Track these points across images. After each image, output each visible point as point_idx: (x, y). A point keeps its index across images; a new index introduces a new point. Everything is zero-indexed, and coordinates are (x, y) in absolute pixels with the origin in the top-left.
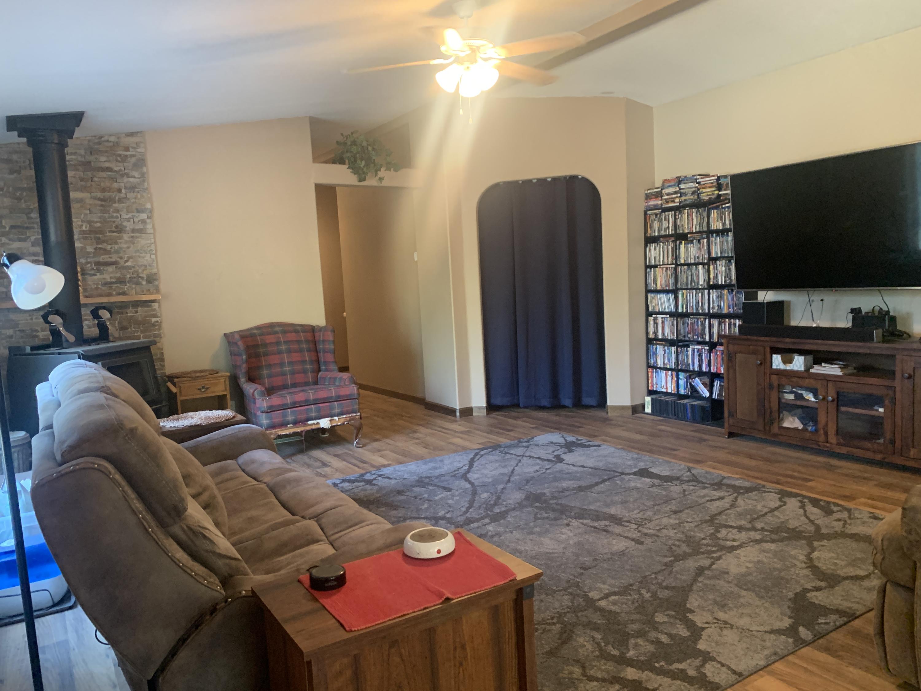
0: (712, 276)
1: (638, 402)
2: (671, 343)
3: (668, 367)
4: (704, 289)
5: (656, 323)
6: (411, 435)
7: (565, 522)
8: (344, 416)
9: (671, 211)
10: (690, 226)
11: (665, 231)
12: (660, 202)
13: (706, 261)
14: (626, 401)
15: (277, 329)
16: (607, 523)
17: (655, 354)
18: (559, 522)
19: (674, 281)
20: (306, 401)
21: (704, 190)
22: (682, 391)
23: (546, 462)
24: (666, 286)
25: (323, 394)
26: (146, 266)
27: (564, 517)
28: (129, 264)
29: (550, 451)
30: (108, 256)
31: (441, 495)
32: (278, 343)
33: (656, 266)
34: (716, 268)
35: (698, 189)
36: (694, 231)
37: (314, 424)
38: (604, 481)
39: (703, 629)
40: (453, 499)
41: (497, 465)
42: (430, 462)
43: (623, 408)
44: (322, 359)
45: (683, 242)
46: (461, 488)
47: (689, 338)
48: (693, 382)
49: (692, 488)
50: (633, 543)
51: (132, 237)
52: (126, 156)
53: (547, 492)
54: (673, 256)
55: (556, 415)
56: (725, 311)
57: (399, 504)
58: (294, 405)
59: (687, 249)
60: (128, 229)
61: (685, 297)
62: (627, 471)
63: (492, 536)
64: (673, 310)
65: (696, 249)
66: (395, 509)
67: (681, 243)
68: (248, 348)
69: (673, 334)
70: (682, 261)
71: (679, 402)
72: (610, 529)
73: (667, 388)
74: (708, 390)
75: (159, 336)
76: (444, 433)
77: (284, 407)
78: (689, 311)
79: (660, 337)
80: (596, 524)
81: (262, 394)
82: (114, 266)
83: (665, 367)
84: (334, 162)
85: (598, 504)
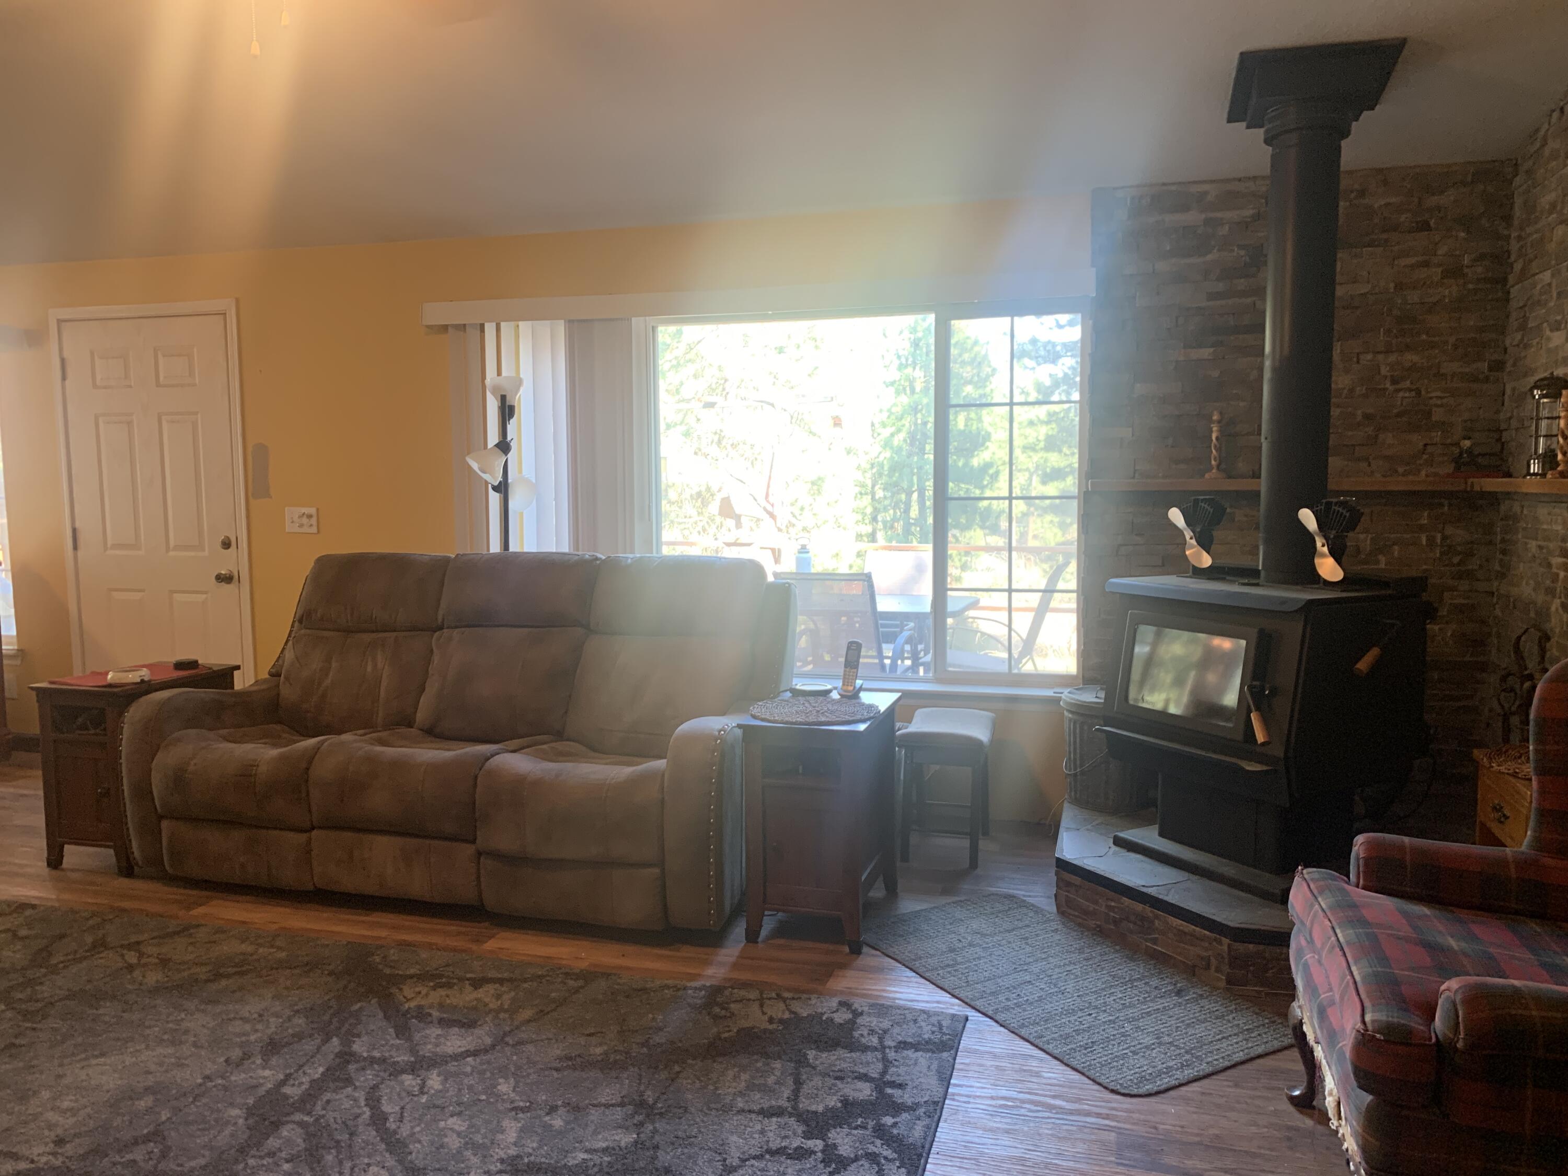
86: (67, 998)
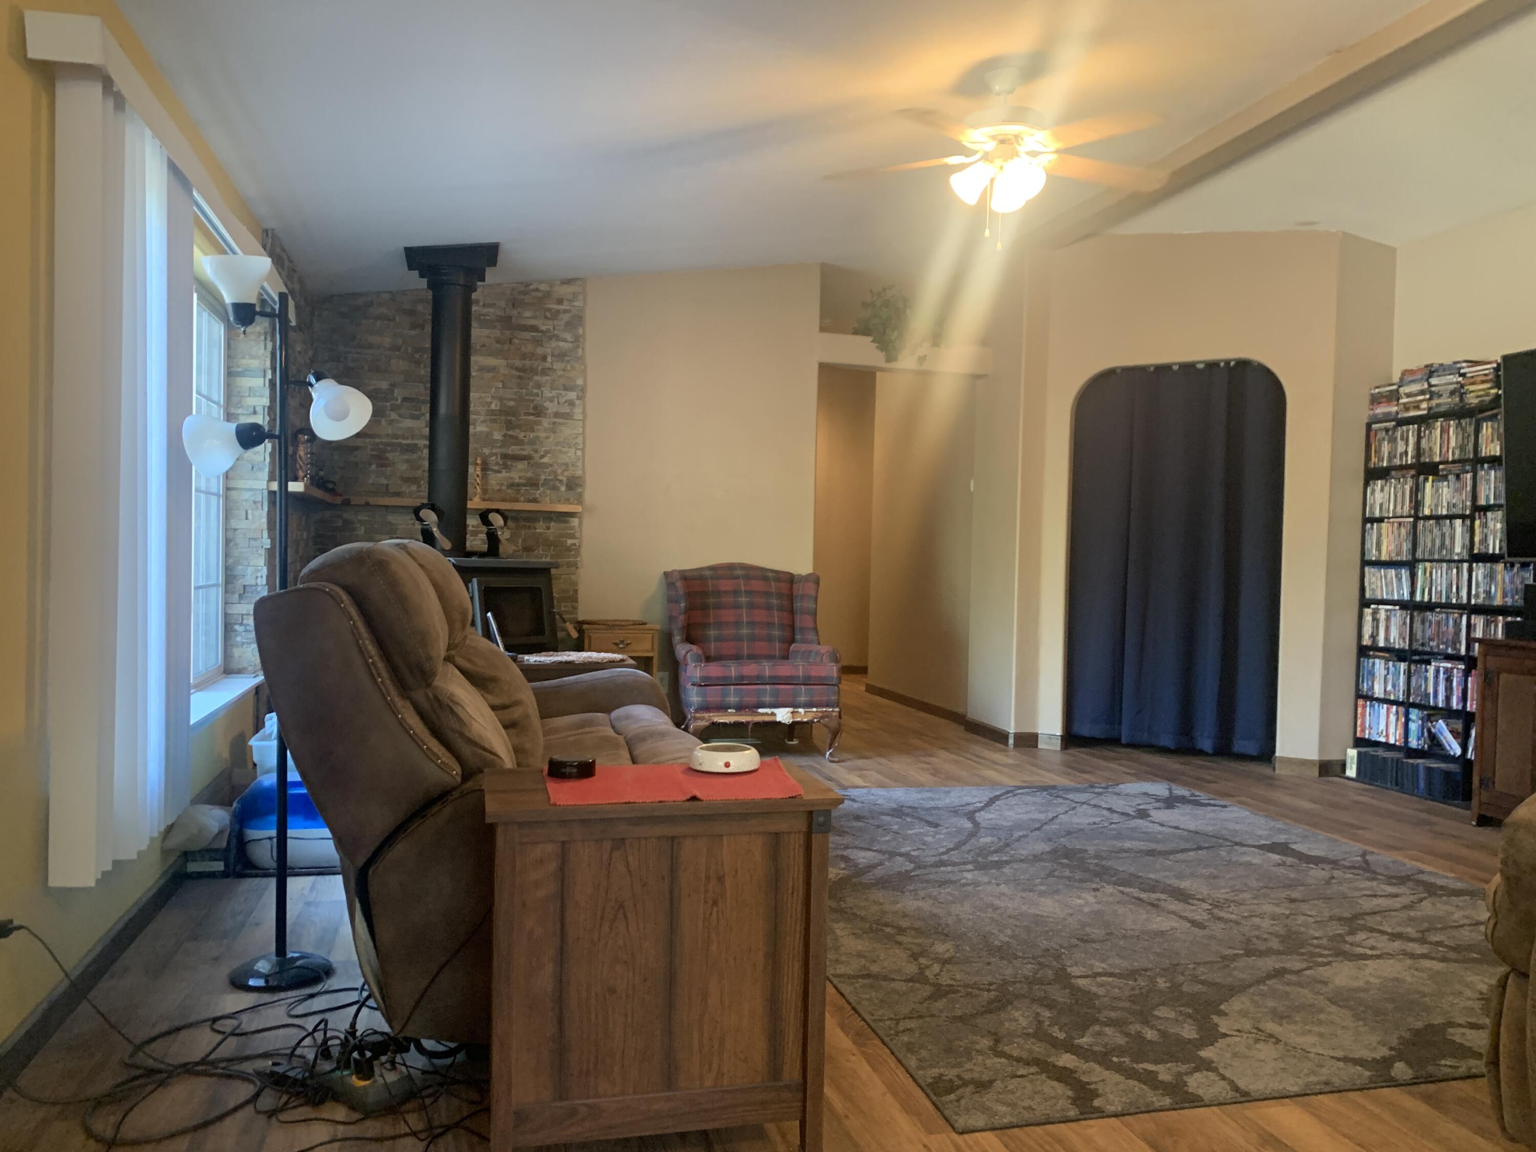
0: (1477, 539)
1: (1333, 756)
2: (1400, 655)
3: (1392, 698)
4: (1462, 561)
5: (1375, 620)
6: (921, 758)
7: (1094, 886)
8: (814, 709)
9: (1413, 424)
10: (1444, 450)
11: (1401, 459)
12: (1394, 409)
13: (1468, 512)
14: (1312, 754)
15: (739, 572)
16: (1163, 896)
17: (1372, 674)
18: (1084, 885)
19: (1410, 546)
20: (758, 677)
21: (1472, 388)
22: (1414, 743)
23: (1116, 815)
24: (1398, 555)
25: (784, 670)
26: (567, 465)
27: (1098, 880)
28: (545, 460)
29: (1134, 804)
30: (519, 447)
31: (919, 829)
32: (736, 593)
33: (1380, 520)
34: (1485, 525)
35: (1462, 386)
36: (1450, 459)
37: (767, 714)
38: (1200, 848)
39: (1225, 1035)
40: (934, 837)
41: (1033, 808)
42: (928, 791)
43: (1303, 763)
44: (798, 624)
45: (1431, 478)
46: (955, 827)
47: (1431, 648)
48: (1434, 727)
49: (1351, 876)
50: (1189, 925)
51: (554, 423)
52: (558, 312)
53: (1091, 850)
54: (1411, 502)
55: (1182, 764)
56: (1498, 601)
57: (848, 830)
58: (741, 681)
59: (1437, 490)
60: (549, 411)
61: (1428, 574)
62: (1250, 842)
63: (964, 885)
64: (1406, 596)
65: (1451, 490)
66: (840, 836)
67: (1426, 480)
68: (689, 595)
69: (1404, 639)
70: (1427, 512)
71: (1405, 760)
72: (1162, 904)
73: (1387, 736)
74: (1459, 744)
75: (575, 565)
76: (975, 762)
77: (724, 682)
78: (1433, 600)
79: (1381, 644)
80: (1143, 896)
81: (698, 659)
82: (526, 462)
83: (1387, 697)
84: (856, 332)
85: (1167, 873)
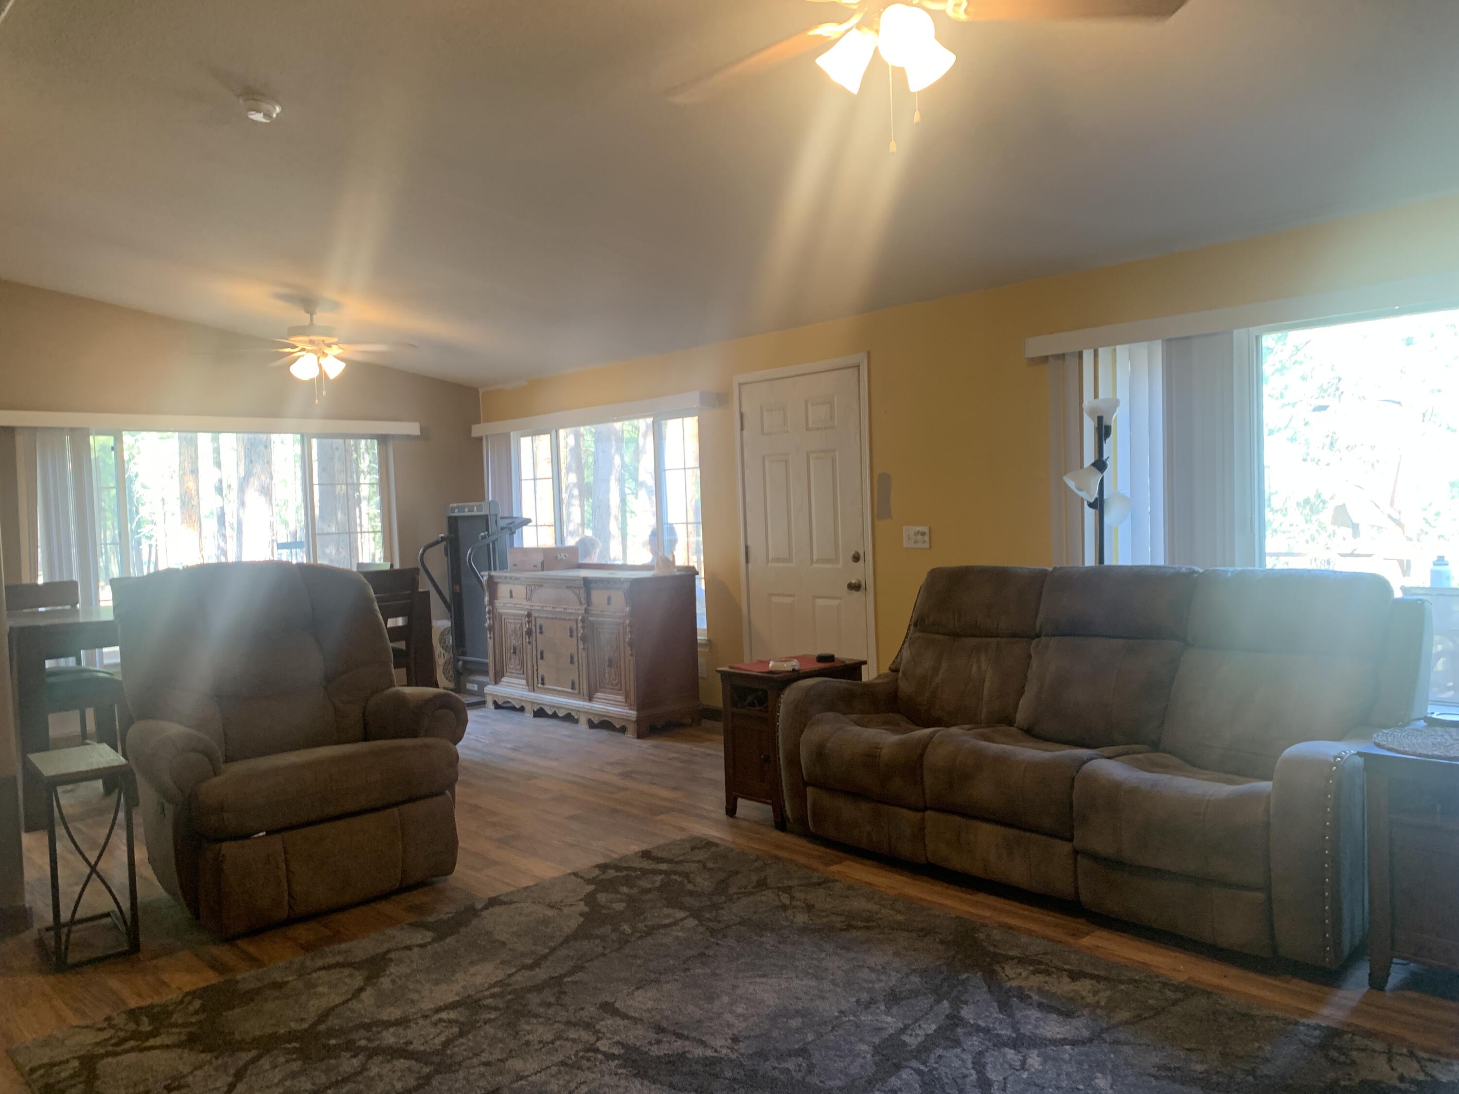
86: (739, 923)
